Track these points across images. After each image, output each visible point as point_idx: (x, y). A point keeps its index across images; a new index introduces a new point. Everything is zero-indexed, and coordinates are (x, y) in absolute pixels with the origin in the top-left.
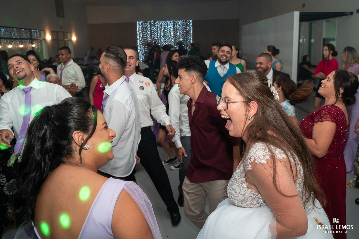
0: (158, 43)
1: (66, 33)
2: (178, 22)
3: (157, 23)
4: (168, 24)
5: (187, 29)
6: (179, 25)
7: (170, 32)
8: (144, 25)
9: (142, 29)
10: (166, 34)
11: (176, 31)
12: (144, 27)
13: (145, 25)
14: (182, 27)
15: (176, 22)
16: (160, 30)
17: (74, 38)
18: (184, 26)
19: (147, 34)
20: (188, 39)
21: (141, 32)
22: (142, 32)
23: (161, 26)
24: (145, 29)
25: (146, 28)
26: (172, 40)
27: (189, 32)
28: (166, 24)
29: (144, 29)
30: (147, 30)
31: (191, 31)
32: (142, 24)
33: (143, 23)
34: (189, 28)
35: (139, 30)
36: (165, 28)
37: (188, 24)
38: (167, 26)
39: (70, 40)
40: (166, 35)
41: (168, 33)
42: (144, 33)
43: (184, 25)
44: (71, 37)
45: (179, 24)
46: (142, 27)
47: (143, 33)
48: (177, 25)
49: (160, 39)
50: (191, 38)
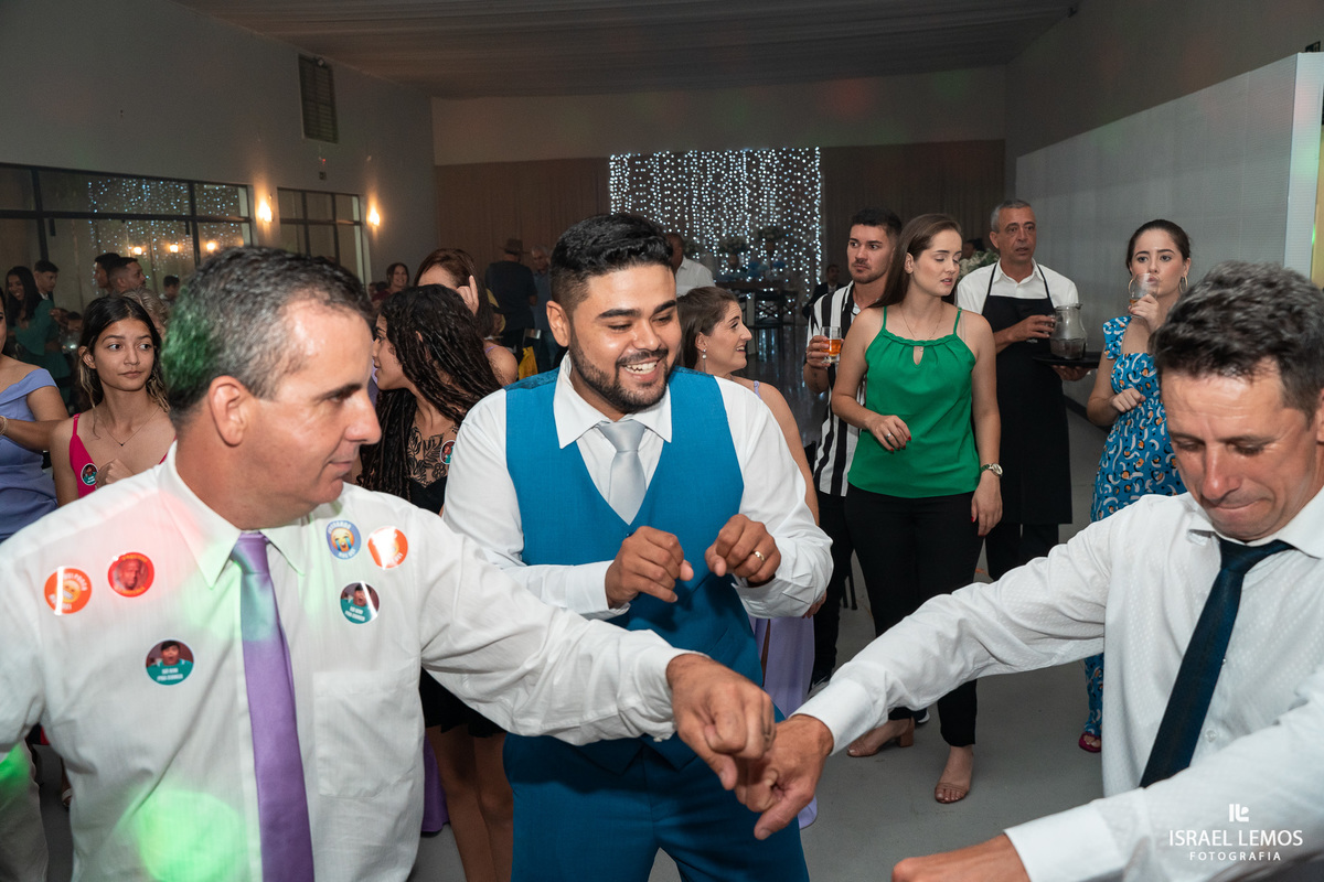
0: (691, 234)
1: (342, 197)
3: (690, 159)
4: (728, 162)
6: (768, 168)
7: (736, 192)
8: (639, 167)
9: (631, 182)
10: (723, 200)
11: (757, 190)
12: (640, 174)
13: (644, 166)
15: (758, 154)
16: (700, 183)
17: (374, 217)
18: (791, 167)
19: (650, 201)
21: (627, 194)
22: (632, 192)
23: (703, 169)
24: (644, 182)
25: (646, 176)
26: (742, 222)
27: (806, 193)
28: (720, 161)
29: (638, 182)
30: (649, 186)
31: (818, 187)
32: (631, 161)
33: (637, 158)
35: (620, 184)
36: (717, 177)
37: (804, 161)
38: (727, 171)
39: (361, 223)
40: (720, 205)
41: (728, 195)
42: (640, 198)
43: (790, 163)
44: (363, 212)
46: (633, 173)
47: (634, 197)
49: (701, 220)
50: (814, 214)
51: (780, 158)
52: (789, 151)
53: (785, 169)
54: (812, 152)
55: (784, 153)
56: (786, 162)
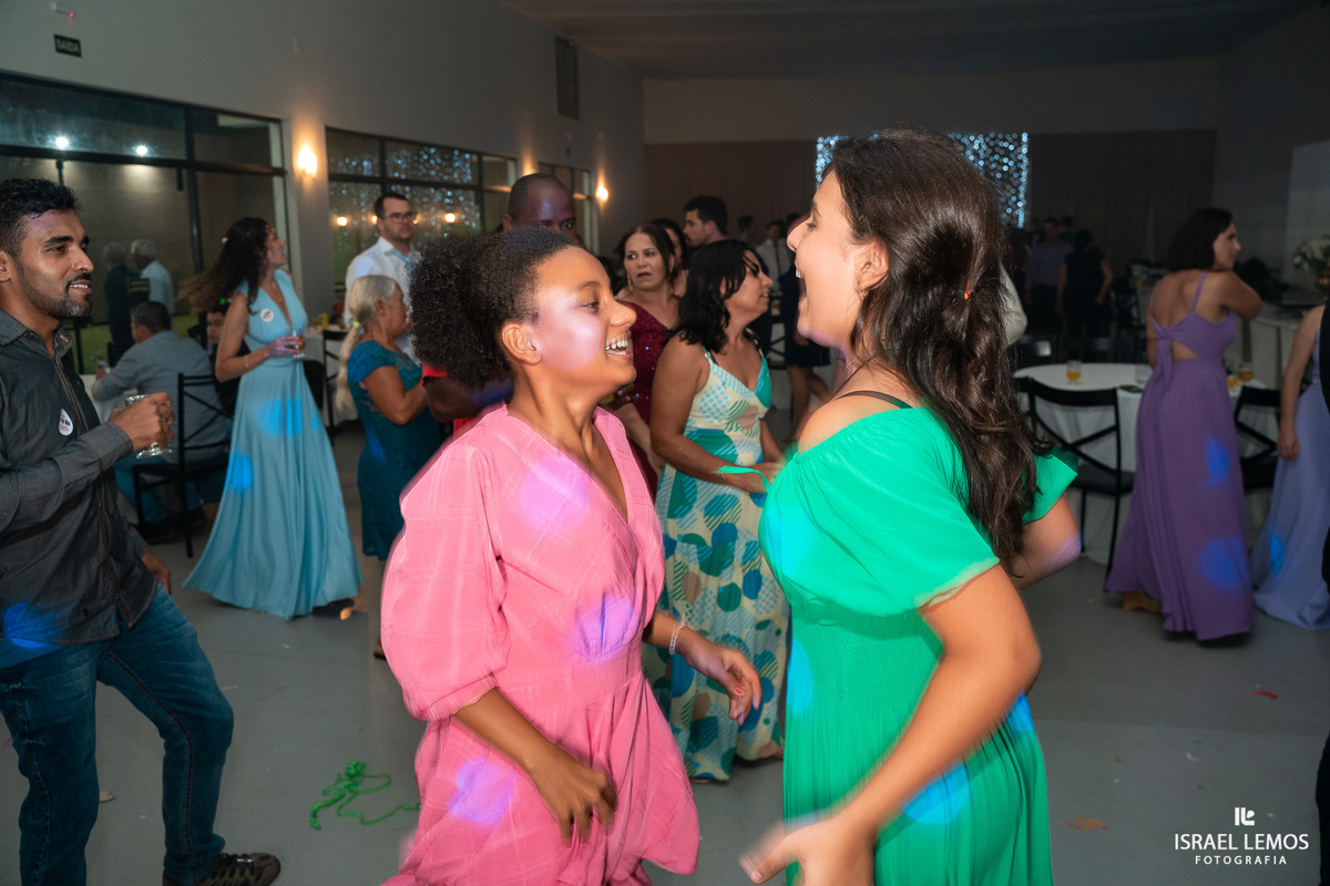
1: (579, 172)
2: (972, 143)
5: (1005, 168)
6: (976, 153)
14: (984, 160)
15: (965, 141)
17: (602, 194)
18: (998, 153)
20: (1007, 202)
27: (1011, 179)
31: (1024, 174)
34: (1011, 163)
37: (1011, 148)
39: (591, 198)
43: (997, 149)
44: (594, 188)
45: (976, 147)
48: (968, 152)
50: (1018, 200)
51: (987, 144)
52: (996, 137)
53: (993, 154)
54: (1019, 140)
55: (993, 139)
56: (993, 148)
